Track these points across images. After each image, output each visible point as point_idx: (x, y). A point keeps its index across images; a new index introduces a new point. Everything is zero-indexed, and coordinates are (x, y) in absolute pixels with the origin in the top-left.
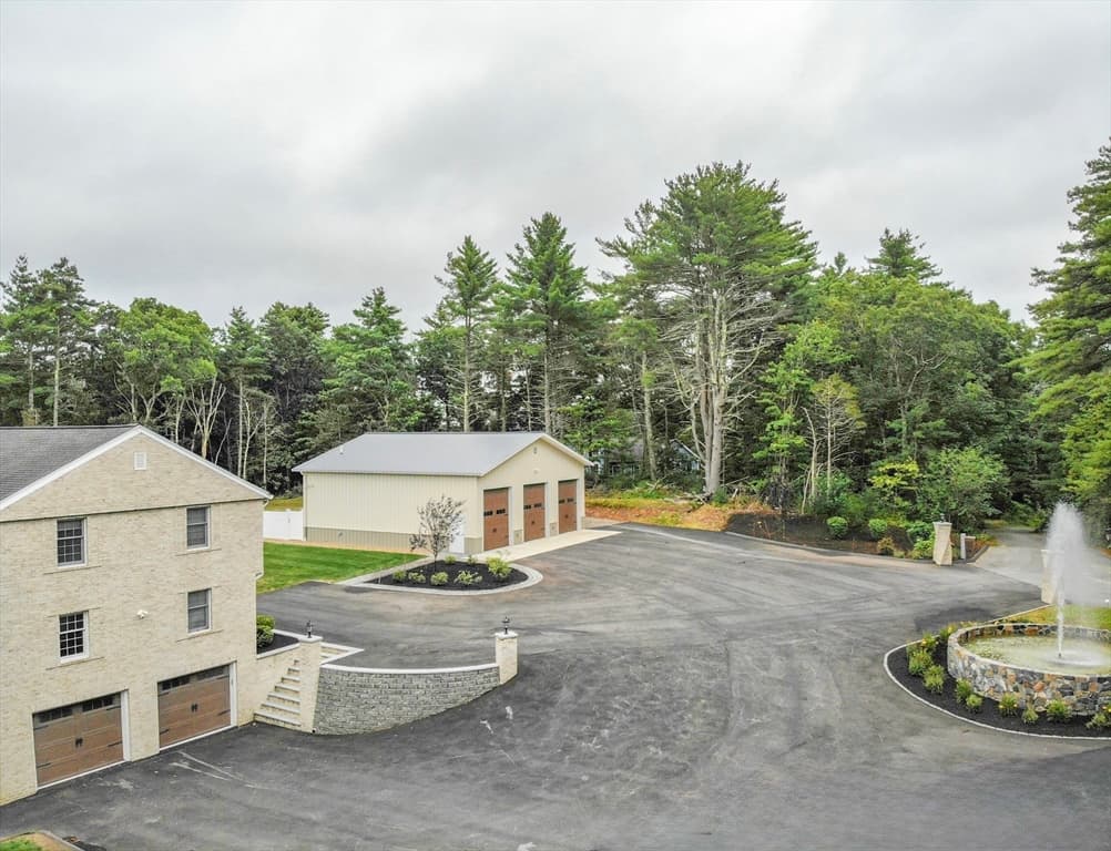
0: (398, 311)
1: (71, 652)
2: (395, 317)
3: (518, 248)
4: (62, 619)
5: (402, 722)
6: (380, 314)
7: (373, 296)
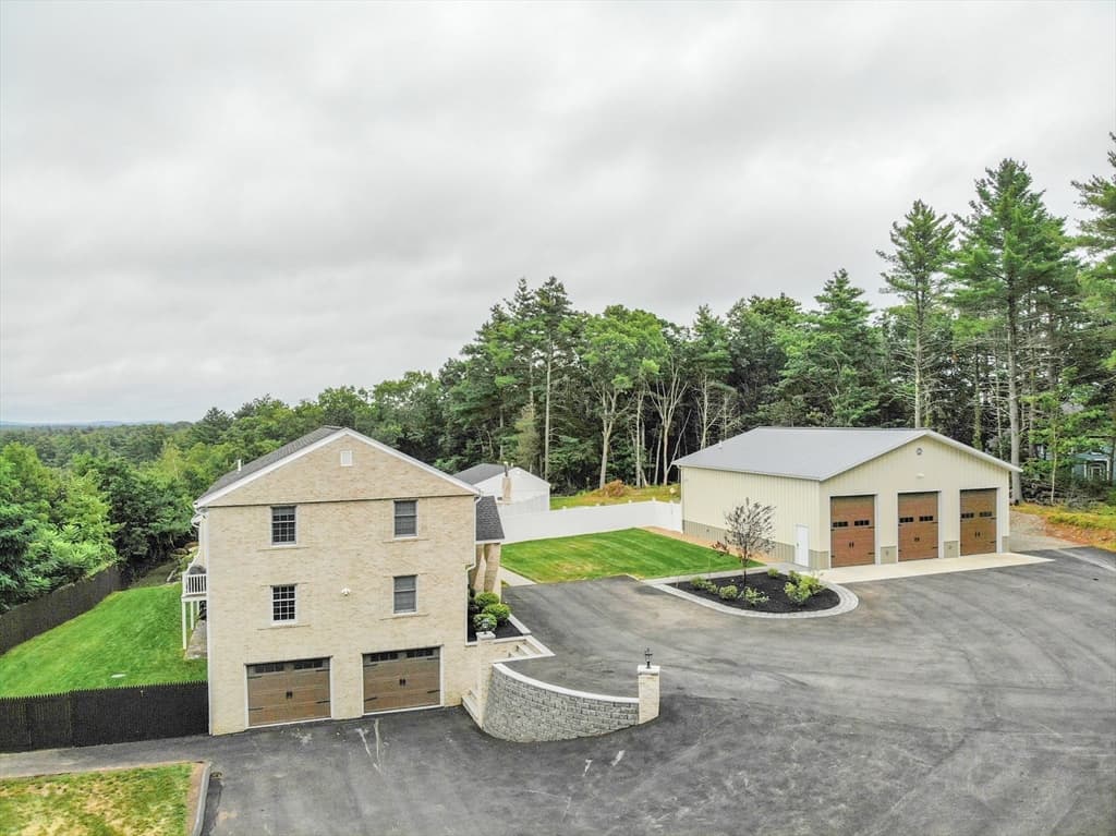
0: (861, 293)
1: (284, 617)
4: (276, 589)
6: (841, 296)
7: (834, 280)
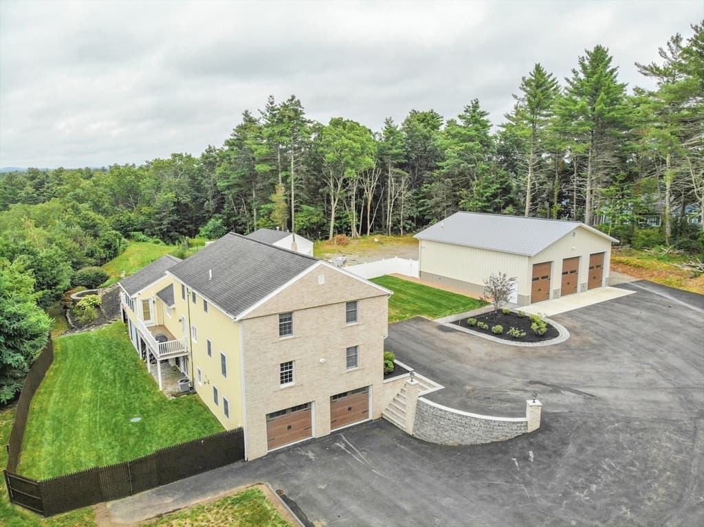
0: (487, 114)
1: (286, 381)
2: (485, 118)
3: (574, 72)
4: (282, 365)
5: (464, 444)
6: (475, 117)
7: (471, 105)
